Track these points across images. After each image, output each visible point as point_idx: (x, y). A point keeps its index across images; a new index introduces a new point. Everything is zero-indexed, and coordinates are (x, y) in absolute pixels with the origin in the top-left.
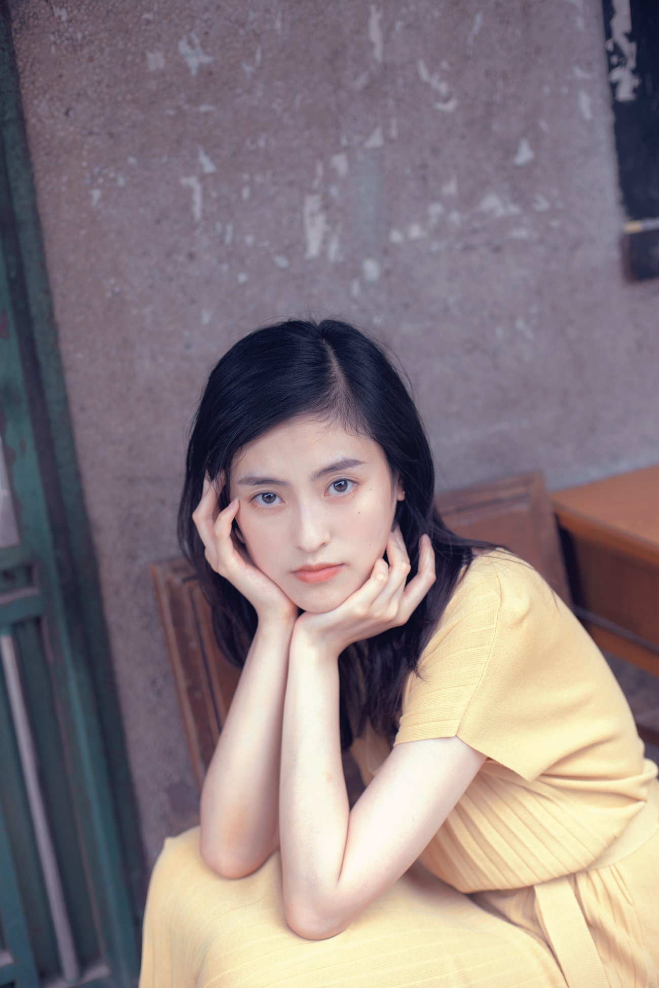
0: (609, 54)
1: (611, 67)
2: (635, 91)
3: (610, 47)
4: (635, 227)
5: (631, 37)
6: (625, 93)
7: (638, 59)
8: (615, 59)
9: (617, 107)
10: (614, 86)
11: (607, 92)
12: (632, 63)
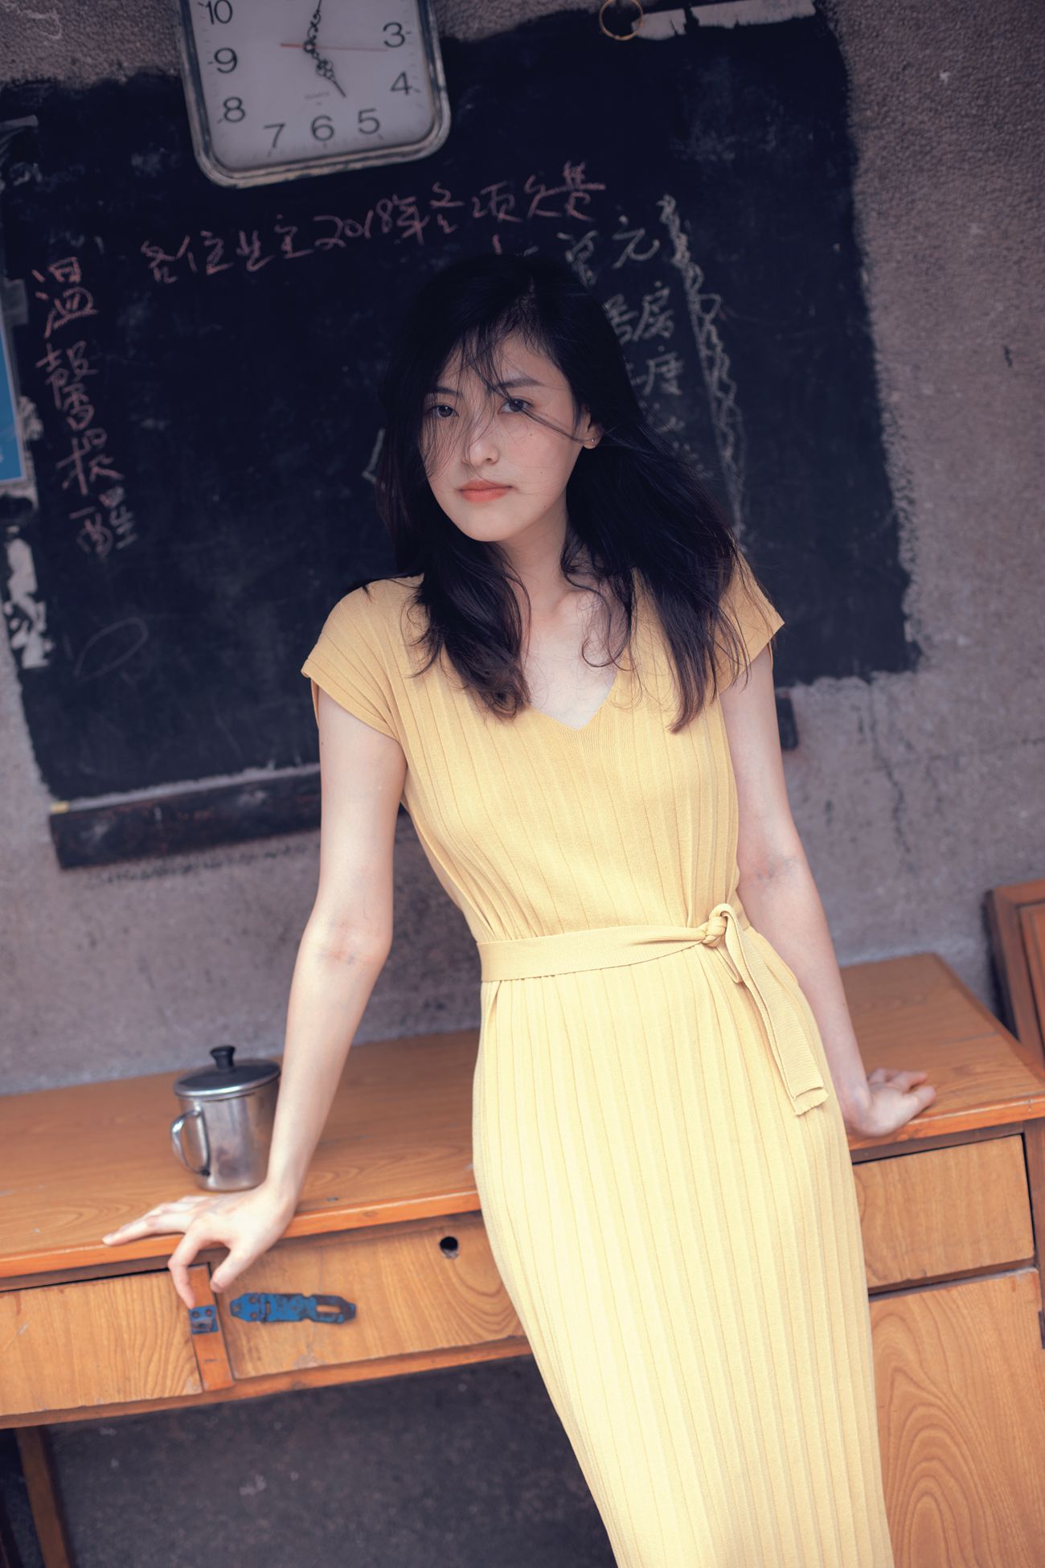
0: (9, 618)
1: (12, 633)
2: (46, 656)
3: (8, 609)
4: (61, 807)
5: (36, 597)
6: (34, 658)
7: (49, 620)
8: (14, 624)
9: (25, 676)
10: (18, 654)
11: (11, 660)
12: (41, 626)
